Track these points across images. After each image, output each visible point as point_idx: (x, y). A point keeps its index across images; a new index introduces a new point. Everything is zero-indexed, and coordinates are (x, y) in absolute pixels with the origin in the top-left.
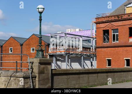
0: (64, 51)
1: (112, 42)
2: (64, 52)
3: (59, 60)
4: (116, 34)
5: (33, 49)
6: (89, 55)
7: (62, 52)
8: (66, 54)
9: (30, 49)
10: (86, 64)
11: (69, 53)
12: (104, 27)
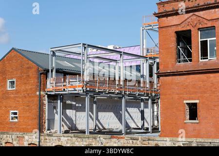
0: (81, 84)
1: (199, 61)
2: (81, 88)
3: (71, 107)
4: (208, 39)
5: (11, 82)
6: (139, 95)
7: (77, 89)
8: (87, 92)
9: (6, 82)
10: (130, 116)
11: (94, 91)
12: (179, 25)
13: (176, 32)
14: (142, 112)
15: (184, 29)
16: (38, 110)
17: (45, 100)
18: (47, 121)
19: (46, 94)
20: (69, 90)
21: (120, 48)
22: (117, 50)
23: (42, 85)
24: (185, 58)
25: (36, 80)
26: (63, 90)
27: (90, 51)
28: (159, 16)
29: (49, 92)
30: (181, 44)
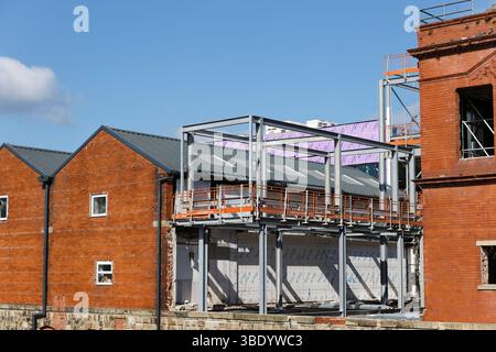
0: (250, 205)
2: (248, 214)
3: (226, 254)
5: (98, 200)
6: (376, 228)
7: (240, 214)
8: (262, 222)
9: (88, 200)
10: (357, 275)
11: (277, 220)
12: (466, 74)
13: (459, 91)
14: (383, 267)
15: (477, 83)
16: (156, 260)
17: (171, 239)
18: (174, 284)
19: (174, 225)
20: (223, 217)
21: (333, 126)
22: (327, 129)
23: (164, 207)
24: (478, 146)
25: (152, 196)
26: (209, 217)
27: (268, 132)
28: (422, 54)
29: (180, 220)
30: (469, 116)
